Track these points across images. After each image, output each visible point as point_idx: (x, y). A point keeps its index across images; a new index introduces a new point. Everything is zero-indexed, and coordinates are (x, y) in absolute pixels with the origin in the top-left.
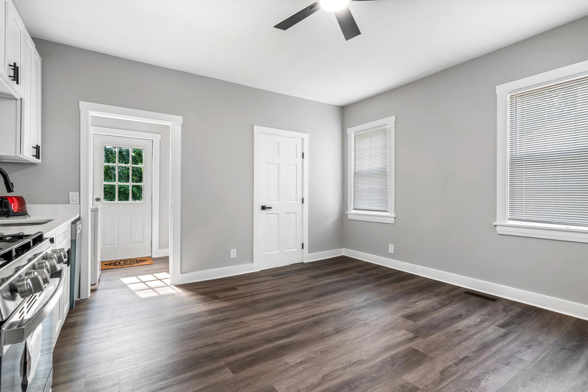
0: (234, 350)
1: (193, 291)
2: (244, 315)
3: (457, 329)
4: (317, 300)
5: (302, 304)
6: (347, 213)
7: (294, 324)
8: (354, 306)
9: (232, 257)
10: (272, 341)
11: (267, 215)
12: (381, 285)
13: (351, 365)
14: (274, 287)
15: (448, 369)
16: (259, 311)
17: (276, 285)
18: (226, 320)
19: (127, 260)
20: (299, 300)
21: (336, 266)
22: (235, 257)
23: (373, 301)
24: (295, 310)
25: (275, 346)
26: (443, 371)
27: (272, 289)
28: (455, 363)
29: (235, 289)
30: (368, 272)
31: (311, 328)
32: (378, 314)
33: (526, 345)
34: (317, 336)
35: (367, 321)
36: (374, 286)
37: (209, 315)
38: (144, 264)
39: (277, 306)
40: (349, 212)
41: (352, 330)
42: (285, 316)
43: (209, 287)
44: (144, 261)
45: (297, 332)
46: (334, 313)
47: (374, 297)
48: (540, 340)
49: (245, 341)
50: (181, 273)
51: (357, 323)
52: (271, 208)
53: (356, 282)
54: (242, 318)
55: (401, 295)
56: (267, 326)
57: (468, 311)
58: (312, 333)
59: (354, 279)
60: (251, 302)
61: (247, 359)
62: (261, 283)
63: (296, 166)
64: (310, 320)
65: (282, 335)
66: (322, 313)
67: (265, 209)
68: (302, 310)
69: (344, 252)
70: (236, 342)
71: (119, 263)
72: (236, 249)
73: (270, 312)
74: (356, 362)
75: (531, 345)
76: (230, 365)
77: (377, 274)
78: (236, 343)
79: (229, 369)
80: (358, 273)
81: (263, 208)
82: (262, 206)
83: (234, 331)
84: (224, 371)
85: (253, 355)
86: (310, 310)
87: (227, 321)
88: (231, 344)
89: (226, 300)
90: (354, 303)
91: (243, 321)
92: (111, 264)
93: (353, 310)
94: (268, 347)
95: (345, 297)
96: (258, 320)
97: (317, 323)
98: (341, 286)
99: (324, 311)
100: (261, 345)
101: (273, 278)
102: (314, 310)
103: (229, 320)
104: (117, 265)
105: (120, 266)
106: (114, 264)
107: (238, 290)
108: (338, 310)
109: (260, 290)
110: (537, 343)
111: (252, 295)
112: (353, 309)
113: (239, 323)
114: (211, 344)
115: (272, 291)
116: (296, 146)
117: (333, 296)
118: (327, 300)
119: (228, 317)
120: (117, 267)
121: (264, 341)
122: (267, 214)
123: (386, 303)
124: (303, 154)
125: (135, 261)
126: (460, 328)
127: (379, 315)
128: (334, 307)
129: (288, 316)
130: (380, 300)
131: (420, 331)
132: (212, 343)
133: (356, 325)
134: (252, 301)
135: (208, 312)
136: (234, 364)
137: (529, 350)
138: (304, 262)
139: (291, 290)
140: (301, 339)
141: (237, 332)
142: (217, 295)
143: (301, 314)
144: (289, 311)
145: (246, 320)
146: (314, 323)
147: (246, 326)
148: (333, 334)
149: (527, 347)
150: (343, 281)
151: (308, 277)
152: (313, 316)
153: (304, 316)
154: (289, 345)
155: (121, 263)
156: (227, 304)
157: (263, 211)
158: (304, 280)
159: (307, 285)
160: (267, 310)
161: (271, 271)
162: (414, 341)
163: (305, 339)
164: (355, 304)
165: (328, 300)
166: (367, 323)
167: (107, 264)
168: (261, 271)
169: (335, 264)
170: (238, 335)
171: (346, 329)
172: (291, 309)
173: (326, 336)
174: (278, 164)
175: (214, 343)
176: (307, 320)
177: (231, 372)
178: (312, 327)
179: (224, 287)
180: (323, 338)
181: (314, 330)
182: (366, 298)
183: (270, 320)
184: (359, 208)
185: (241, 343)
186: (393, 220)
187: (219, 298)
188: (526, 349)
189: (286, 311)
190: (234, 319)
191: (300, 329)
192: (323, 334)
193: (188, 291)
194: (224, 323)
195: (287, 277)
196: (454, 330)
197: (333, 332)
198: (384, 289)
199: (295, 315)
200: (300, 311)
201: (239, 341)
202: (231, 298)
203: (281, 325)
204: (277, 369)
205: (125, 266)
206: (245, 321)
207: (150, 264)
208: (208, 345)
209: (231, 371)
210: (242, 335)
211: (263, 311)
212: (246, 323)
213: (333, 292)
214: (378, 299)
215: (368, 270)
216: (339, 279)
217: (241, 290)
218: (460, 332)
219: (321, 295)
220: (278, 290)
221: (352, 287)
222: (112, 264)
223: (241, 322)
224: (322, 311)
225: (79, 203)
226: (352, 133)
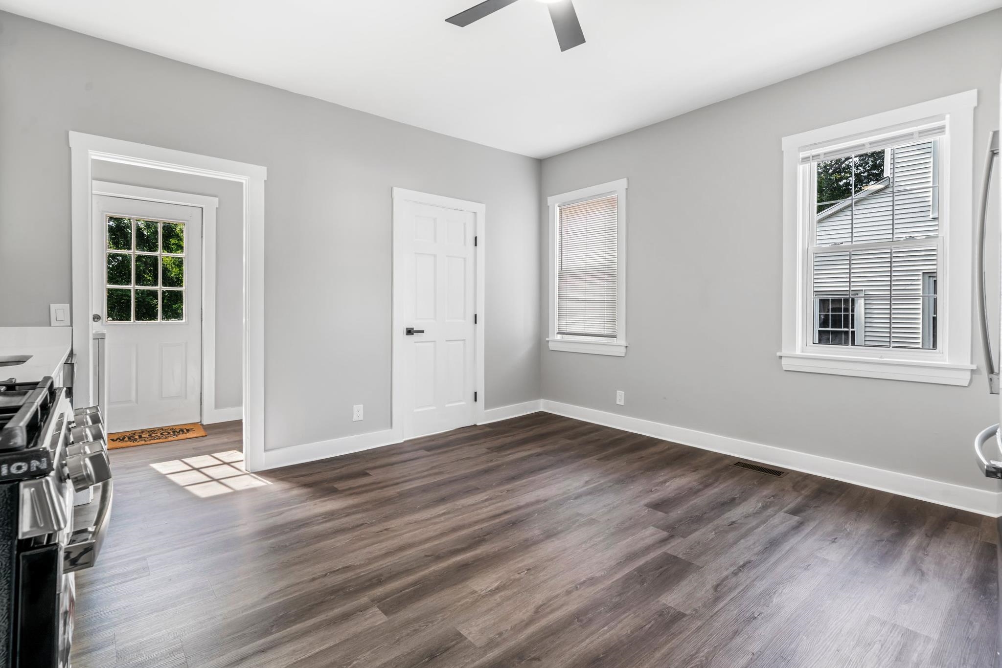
0: (382, 578)
1: (290, 482)
2: (387, 518)
3: (730, 521)
4: (509, 487)
5: (484, 494)
6: (547, 339)
7: (476, 528)
8: (568, 493)
9: (355, 419)
10: (443, 557)
11: (416, 344)
12: (607, 458)
13: (578, 586)
14: (432, 468)
15: (725, 582)
16: (414, 510)
17: (435, 464)
18: (358, 529)
19: (154, 431)
20: (478, 489)
21: (532, 430)
22: (361, 418)
23: (599, 483)
24: (473, 505)
25: (450, 565)
26: (718, 586)
27: (431, 472)
28: (732, 573)
29: (364, 474)
30: (585, 437)
31: (505, 532)
32: (609, 505)
33: (829, 539)
34: (517, 545)
35: (594, 517)
36: (597, 460)
37: (326, 522)
38: (188, 437)
39: (443, 500)
40: (550, 338)
41: (572, 532)
42: (459, 516)
43: (319, 473)
44: (188, 430)
45: (483, 541)
46: (539, 506)
47: (598, 477)
48: (848, 530)
49: (398, 561)
50: (265, 451)
51: (578, 520)
52: (423, 332)
53: (567, 454)
54: (386, 524)
55: (641, 472)
56: (432, 534)
57: (743, 492)
58: (508, 540)
59: (564, 449)
60: (398, 495)
61: (406, 591)
62: (408, 462)
63: (465, 259)
64: (501, 519)
65: (459, 547)
66: (519, 508)
67: (413, 334)
68: (487, 503)
69: (542, 405)
70: (381, 563)
71: (140, 437)
72: (362, 405)
73: (432, 509)
74: (584, 582)
75: (836, 538)
76: (378, 602)
77: (599, 439)
78: (383, 564)
79: (378, 609)
80: (569, 439)
81: (410, 332)
82: (407, 328)
83: (376, 545)
84: (370, 613)
85: (416, 583)
86: (500, 504)
87: (360, 530)
88: (374, 567)
89: (351, 494)
90: (569, 488)
91: (388, 527)
92: (124, 438)
93: (569, 499)
94: (438, 567)
95: (553, 480)
96: (413, 524)
97: (514, 524)
98: (543, 461)
99: (523, 503)
100: (426, 565)
101: (429, 453)
102: (505, 503)
103: (362, 527)
104: (136, 440)
105: (143, 442)
106: (129, 438)
107: (370, 475)
108: (546, 501)
109: (409, 474)
110: (844, 535)
111: (397, 484)
112: (569, 498)
113: (381, 531)
114: (339, 569)
115: (430, 475)
116: (465, 224)
117: (534, 478)
118: (525, 486)
119: (361, 523)
120: (136, 443)
121: (430, 558)
122: (415, 342)
123: (618, 486)
124: (476, 238)
125: (171, 432)
126: (734, 519)
127: (611, 506)
128: (537, 496)
129: (464, 516)
130: (609, 481)
131: (676, 527)
132: (340, 567)
133: (577, 524)
134: (398, 493)
135: (323, 516)
136: (385, 599)
137: (834, 545)
138: (478, 424)
139: (463, 472)
140: (493, 550)
141: (381, 547)
142: (335, 486)
143: (485, 510)
144: (463, 507)
145: (393, 526)
146: (508, 524)
147: (395, 536)
148: (543, 541)
149: (831, 541)
150: (546, 453)
151: (488, 449)
152: (506, 512)
153: (491, 514)
154: (474, 562)
155: (143, 436)
156: (355, 500)
157: (410, 337)
158: (480, 456)
159: (487, 462)
160: (426, 507)
161: (422, 440)
162: (669, 543)
163: (499, 550)
164: (571, 490)
165: (527, 485)
166: (594, 519)
167: (117, 440)
168: (405, 442)
169: (530, 426)
170: (383, 552)
171: (562, 531)
172: (468, 504)
173: (532, 545)
174: (435, 256)
175: (344, 568)
176: (497, 521)
177: (382, 614)
178: (507, 531)
179: (344, 471)
180: (527, 547)
181: (511, 535)
182: (587, 480)
183: (435, 524)
184: (568, 331)
185: (392, 565)
186: (623, 350)
187: (339, 490)
188: (830, 544)
189: (460, 507)
190: (371, 525)
191: (488, 534)
192: (526, 540)
193: (280, 482)
194: (356, 534)
195: (452, 450)
196: (726, 523)
197: (541, 536)
198: (612, 464)
199: (475, 512)
200: (482, 505)
201: (387, 561)
202: (360, 490)
203: (454, 530)
204: (459, 602)
205: (153, 441)
206: (393, 528)
207: (201, 435)
208: (334, 572)
209: (381, 611)
210: (390, 551)
211: (420, 509)
212: (395, 531)
213: (533, 471)
214: (607, 479)
215: (584, 434)
216: (539, 450)
217: (376, 476)
218: (736, 525)
219: (513, 478)
220: (441, 473)
221: (561, 462)
222: (126, 439)
223: (386, 530)
224: (519, 504)
225: (69, 324)
226: (556, 205)
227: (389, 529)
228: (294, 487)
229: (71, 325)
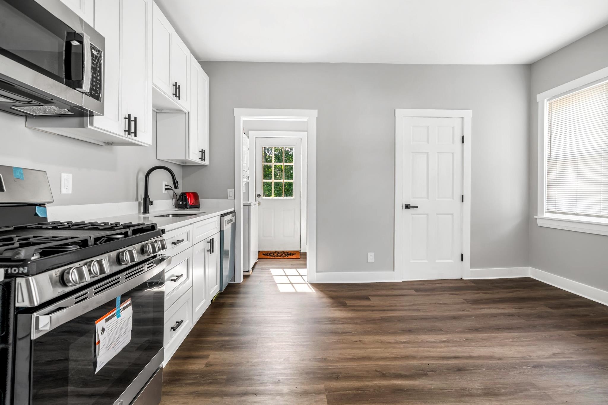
0: (340, 375)
1: (324, 293)
2: (366, 333)
4: (469, 336)
5: (444, 336)
6: (535, 217)
7: (425, 362)
8: (528, 359)
9: (369, 261)
10: (388, 376)
11: (412, 215)
12: (591, 337)
14: (414, 305)
16: (385, 333)
17: (417, 302)
18: (344, 334)
19: (280, 252)
20: (441, 330)
21: (513, 292)
22: (373, 261)
23: (570, 359)
24: (431, 342)
25: (390, 385)
27: (411, 308)
29: (367, 298)
30: (570, 310)
31: (448, 375)
32: (574, 386)
34: (453, 390)
35: (550, 393)
36: (577, 335)
37: (329, 324)
38: (292, 258)
39: (409, 331)
40: (539, 216)
41: (516, 399)
42: (415, 347)
43: (342, 291)
44: (293, 254)
45: (425, 375)
46: (490, 362)
47: (571, 353)
49: (356, 367)
50: (316, 272)
51: (529, 390)
52: (417, 207)
53: (542, 321)
54: (362, 337)
56: (388, 355)
58: (447, 383)
59: (540, 316)
60: (380, 318)
61: (350, 392)
62: (399, 297)
63: (453, 154)
64: (449, 362)
65: (403, 373)
66: (470, 357)
67: (410, 208)
68: (443, 345)
69: (531, 273)
70: (345, 364)
71: (274, 254)
72: (374, 253)
73: (398, 336)
76: (329, 392)
77: (588, 315)
78: (346, 366)
79: (326, 397)
80: (550, 308)
81: (407, 207)
82: (405, 204)
83: (349, 350)
84: (320, 398)
85: (359, 389)
86: (454, 349)
87: (345, 336)
88: (339, 366)
89: (353, 310)
90: (531, 354)
92: (268, 254)
93: (526, 366)
94: (380, 383)
95: (516, 341)
96: (379, 343)
97: (459, 370)
98: (513, 322)
99: (475, 354)
100: (373, 378)
101: (416, 293)
102: (459, 349)
103: (347, 334)
104: (271, 256)
105: (273, 257)
106: (269, 254)
107: (370, 300)
108: (500, 359)
109: (395, 305)
111: (384, 310)
112: (526, 364)
113: (356, 341)
114: (320, 358)
115: (409, 310)
116: (453, 128)
117: (497, 335)
118: (485, 339)
119: (348, 331)
120: (271, 257)
121: (378, 373)
122: (412, 214)
123: (595, 369)
124: (463, 137)
125: (286, 254)
127: (577, 389)
128: (493, 352)
129: (419, 349)
130: (585, 362)
133: (525, 393)
134: (381, 317)
135: (330, 320)
136: (334, 392)
138: (464, 279)
139: (435, 314)
140: (429, 387)
141: (351, 352)
142: (347, 302)
143: (439, 350)
144: (422, 341)
145: (366, 340)
146: (453, 368)
147: (364, 348)
148: (479, 396)
150: (519, 316)
151: (464, 300)
152: (456, 358)
153: (443, 354)
154: (409, 390)
155: (275, 254)
156: (353, 314)
157: (407, 210)
158: (455, 304)
159: (459, 310)
160: (395, 333)
161: (416, 283)
163: (434, 389)
164: (532, 357)
165: (486, 339)
166: (548, 395)
167: (265, 254)
168: (403, 282)
169: (513, 288)
170: (350, 356)
172: (428, 340)
173: (468, 395)
174: (428, 153)
175: (323, 358)
176: (445, 362)
177: (327, 402)
178: (450, 375)
179: (356, 293)
180: (462, 396)
181: (451, 379)
182: (556, 352)
183: (395, 348)
184: (557, 210)
185: (350, 368)
187: (347, 305)
189: (420, 341)
190: (353, 334)
191: (431, 371)
192: (464, 389)
193: (320, 292)
194: (341, 338)
195: (435, 295)
197: (480, 391)
198: (593, 344)
199: (430, 349)
200: (438, 345)
201: (349, 364)
202: (359, 308)
203: (407, 358)
205: (277, 258)
206: (365, 341)
207: (297, 258)
209: (327, 400)
210: (355, 357)
211: (390, 333)
212: (365, 344)
213: (498, 329)
214: (580, 358)
215: (570, 307)
216: (513, 311)
217: (374, 301)
219: (477, 330)
220: (418, 310)
222: (268, 255)
223: (360, 341)
224: (472, 354)
225: (234, 198)
226: (546, 100)
227: (362, 341)
228: (325, 297)
229: (234, 199)
